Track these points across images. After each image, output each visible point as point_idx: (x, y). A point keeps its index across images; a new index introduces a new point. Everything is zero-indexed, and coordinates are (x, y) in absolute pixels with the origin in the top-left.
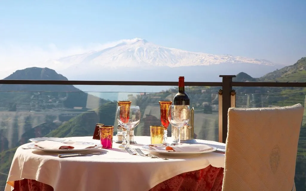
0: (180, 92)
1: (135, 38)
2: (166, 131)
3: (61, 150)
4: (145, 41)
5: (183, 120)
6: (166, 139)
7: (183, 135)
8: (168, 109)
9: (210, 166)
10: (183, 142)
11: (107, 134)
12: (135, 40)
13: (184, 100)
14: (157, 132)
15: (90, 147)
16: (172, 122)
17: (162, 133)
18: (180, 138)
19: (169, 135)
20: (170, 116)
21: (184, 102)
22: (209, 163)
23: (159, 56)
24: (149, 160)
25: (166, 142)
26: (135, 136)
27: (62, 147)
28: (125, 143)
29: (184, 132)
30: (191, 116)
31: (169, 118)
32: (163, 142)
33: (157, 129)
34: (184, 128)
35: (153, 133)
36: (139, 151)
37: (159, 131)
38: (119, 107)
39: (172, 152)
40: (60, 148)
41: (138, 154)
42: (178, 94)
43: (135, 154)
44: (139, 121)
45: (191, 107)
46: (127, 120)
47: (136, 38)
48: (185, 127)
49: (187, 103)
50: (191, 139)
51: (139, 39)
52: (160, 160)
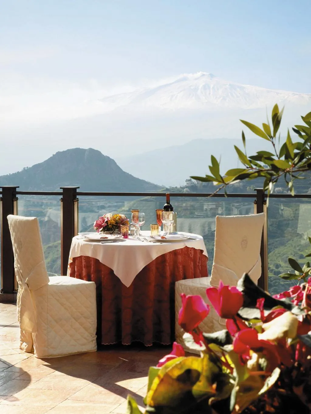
0: (167, 203)
1: (199, 72)
2: (160, 227)
3: (101, 239)
4: (212, 76)
5: (170, 221)
6: (160, 232)
7: (170, 230)
8: (161, 214)
9: (186, 246)
10: (170, 233)
11: (125, 230)
12: (199, 74)
13: (170, 208)
14: (155, 228)
15: (116, 238)
16: (164, 222)
17: (158, 228)
18: (168, 231)
19: (162, 230)
20: (162, 218)
21: (170, 209)
22: (185, 245)
23: (229, 94)
24: (152, 244)
25: (160, 234)
26: (141, 230)
27: (102, 237)
28: (136, 235)
29: (170, 227)
30: (175, 219)
31: (162, 220)
32: (159, 234)
33: (155, 226)
34: (170, 225)
35: (153, 229)
36: (145, 239)
37: (156, 227)
38: (132, 214)
39: (164, 239)
40: (101, 238)
41: (145, 241)
42: (166, 204)
43: (143, 241)
44: (144, 222)
45: (175, 213)
46: (137, 221)
47: (201, 72)
48: (172, 225)
49: (172, 210)
50: (174, 232)
51: (204, 73)
52: (159, 244)
